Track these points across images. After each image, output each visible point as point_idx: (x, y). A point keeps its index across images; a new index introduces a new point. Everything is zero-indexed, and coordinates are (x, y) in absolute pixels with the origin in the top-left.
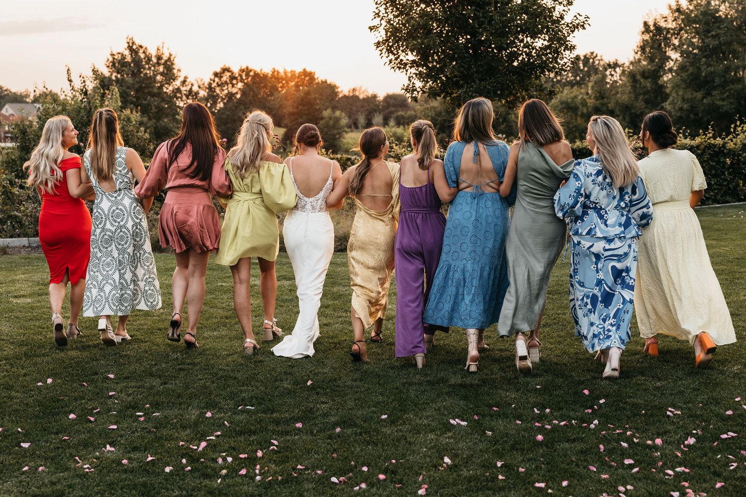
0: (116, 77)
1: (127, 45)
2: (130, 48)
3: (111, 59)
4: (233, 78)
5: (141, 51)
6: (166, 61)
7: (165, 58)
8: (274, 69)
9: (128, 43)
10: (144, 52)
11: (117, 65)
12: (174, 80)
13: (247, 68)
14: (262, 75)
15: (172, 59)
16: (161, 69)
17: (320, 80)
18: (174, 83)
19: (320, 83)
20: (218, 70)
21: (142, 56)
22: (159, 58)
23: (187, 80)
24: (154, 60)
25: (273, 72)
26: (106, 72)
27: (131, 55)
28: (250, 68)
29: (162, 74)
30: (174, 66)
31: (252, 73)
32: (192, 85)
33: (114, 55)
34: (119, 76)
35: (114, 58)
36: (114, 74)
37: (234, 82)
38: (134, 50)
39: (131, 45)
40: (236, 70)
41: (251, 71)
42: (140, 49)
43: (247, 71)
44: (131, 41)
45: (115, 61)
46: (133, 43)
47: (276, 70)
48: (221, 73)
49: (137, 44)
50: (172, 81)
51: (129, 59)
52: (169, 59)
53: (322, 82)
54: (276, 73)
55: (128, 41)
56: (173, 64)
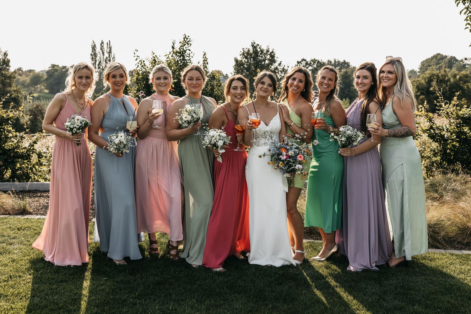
0: (245, 61)
1: (251, 44)
2: (253, 46)
3: (243, 52)
4: (307, 64)
5: (258, 47)
6: (271, 53)
7: (270, 51)
8: (329, 60)
9: (252, 43)
10: (260, 48)
11: (245, 54)
12: (274, 63)
13: (314, 59)
14: (322, 63)
15: (274, 52)
16: (268, 57)
17: (352, 66)
18: (274, 64)
19: (352, 68)
20: (300, 60)
21: (259, 50)
22: (268, 51)
23: (282, 63)
24: (265, 52)
25: (328, 62)
26: (239, 58)
27: (253, 49)
28: (316, 59)
29: (269, 60)
30: (275, 56)
31: (316, 62)
32: (284, 66)
33: (244, 49)
34: (246, 60)
35: (244, 51)
36: (244, 59)
37: (308, 66)
38: (255, 47)
39: (253, 44)
40: (308, 60)
41: (316, 60)
42: (258, 46)
43: (314, 61)
44: (253, 42)
45: (244, 52)
46: (254, 43)
47: (330, 61)
48: (301, 62)
49: (256, 44)
50: (273, 63)
51: (251, 51)
52: (273, 52)
53: (353, 67)
54: (330, 62)
55: (252, 42)
56: (274, 54)
